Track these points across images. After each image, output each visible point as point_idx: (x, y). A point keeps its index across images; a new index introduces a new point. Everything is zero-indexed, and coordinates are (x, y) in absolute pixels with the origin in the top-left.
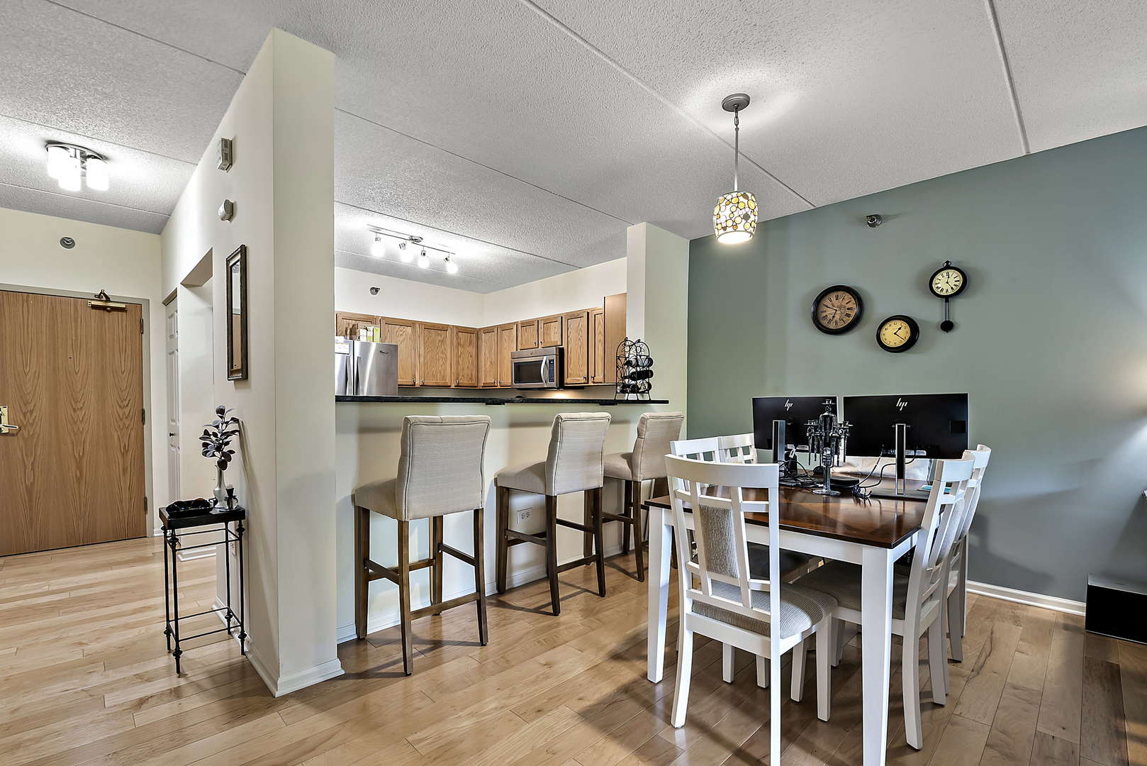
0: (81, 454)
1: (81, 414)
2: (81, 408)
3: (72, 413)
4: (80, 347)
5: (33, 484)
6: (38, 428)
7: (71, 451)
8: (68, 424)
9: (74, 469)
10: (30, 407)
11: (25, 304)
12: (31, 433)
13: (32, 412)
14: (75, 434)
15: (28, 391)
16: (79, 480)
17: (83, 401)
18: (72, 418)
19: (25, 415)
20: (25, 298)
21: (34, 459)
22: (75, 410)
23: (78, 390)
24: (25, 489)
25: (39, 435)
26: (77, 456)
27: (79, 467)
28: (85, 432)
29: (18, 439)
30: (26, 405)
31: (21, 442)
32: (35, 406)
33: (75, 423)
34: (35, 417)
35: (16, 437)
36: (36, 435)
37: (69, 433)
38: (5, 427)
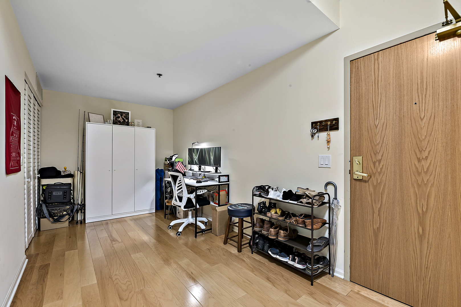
0: (424, 210)
1: (425, 164)
2: (427, 158)
3: (416, 163)
4: (426, 89)
5: (378, 228)
6: (384, 179)
7: (414, 204)
8: (412, 174)
9: (416, 224)
10: (379, 157)
11: (376, 62)
12: (379, 182)
13: (380, 161)
14: (419, 186)
15: (378, 142)
16: (421, 237)
17: (428, 150)
18: (417, 168)
19: (374, 163)
20: (376, 57)
21: (381, 205)
22: (419, 160)
23: (423, 137)
24: (372, 232)
25: (385, 184)
26: (420, 212)
27: (422, 223)
28: (430, 185)
29: (369, 185)
30: (375, 154)
31: (372, 189)
32: (382, 156)
33: (419, 174)
34: (383, 166)
35: (367, 184)
36: (383, 184)
37: (413, 185)
38: (359, 174)
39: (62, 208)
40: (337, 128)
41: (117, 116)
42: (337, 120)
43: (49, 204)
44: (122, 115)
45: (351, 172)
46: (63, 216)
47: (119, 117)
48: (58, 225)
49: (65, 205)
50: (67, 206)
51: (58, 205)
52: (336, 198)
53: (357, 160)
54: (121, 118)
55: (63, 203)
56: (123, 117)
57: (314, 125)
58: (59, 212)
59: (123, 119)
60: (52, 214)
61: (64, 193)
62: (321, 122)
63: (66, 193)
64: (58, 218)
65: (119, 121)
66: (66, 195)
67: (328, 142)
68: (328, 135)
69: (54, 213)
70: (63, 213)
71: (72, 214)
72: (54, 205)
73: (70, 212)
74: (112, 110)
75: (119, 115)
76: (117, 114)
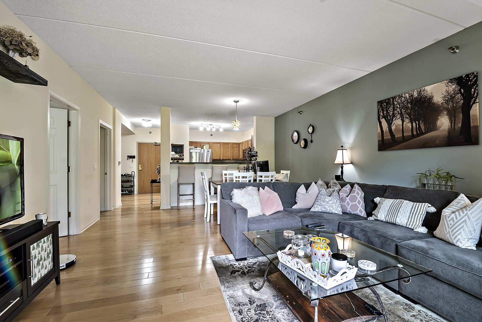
12: (145, 171)
15: (144, 161)
19: (144, 166)
35: (142, 171)
38: (140, 169)
40: (135, 158)
42: (135, 156)
45: (138, 169)
52: (134, 175)
53: (139, 165)
57: (128, 156)
62: (130, 156)
67: (132, 161)
68: (132, 160)
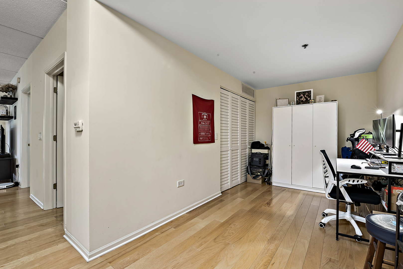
39: (258, 170)
41: (300, 97)
43: (252, 165)
44: (304, 95)
46: (258, 176)
47: (302, 97)
48: (255, 181)
49: (260, 168)
50: (261, 169)
51: (256, 167)
54: (303, 98)
55: (259, 167)
56: (305, 96)
58: (256, 172)
59: (305, 98)
60: (252, 172)
61: (260, 160)
63: (261, 160)
64: (255, 176)
65: (302, 101)
66: (260, 161)
69: (253, 172)
70: (258, 174)
71: (263, 176)
72: (254, 167)
73: (262, 174)
74: (296, 92)
75: (302, 95)
76: (300, 95)
